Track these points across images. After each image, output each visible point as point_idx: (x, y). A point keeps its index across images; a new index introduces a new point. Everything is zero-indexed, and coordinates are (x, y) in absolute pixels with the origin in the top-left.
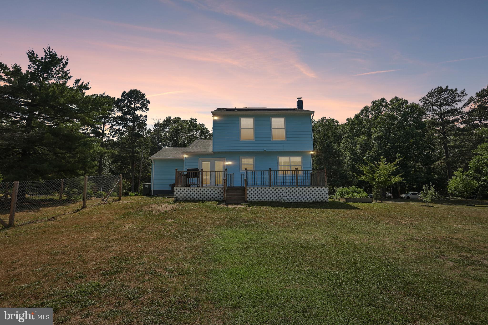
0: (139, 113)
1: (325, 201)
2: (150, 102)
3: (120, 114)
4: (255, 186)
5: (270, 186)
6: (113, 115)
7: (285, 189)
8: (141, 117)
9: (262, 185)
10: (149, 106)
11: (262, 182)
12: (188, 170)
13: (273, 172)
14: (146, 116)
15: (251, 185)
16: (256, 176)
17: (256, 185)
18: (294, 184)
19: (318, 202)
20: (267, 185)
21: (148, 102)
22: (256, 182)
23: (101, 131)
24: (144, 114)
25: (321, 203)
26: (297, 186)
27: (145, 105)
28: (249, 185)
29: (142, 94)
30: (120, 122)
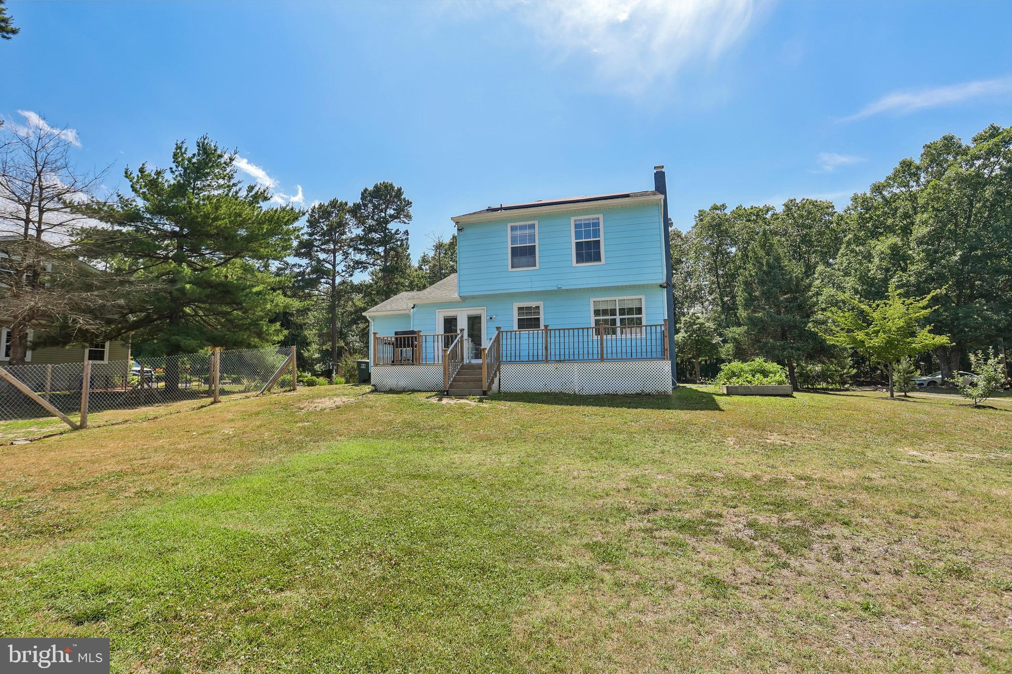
0: (393, 226)
1: (665, 392)
2: (411, 203)
3: (359, 231)
4: (516, 360)
5: (547, 361)
6: (349, 235)
7: (576, 367)
8: (398, 234)
9: (531, 359)
10: (411, 210)
11: (531, 354)
12: (396, 333)
13: (553, 332)
14: (406, 233)
15: (509, 359)
16: (518, 342)
17: (518, 359)
18: (595, 357)
19: (646, 394)
20: (540, 358)
21: (409, 203)
22: (518, 354)
23: (330, 267)
24: (402, 228)
25: (653, 395)
26: (602, 359)
27: (402, 211)
28: (504, 359)
29: (396, 188)
30: (362, 247)
